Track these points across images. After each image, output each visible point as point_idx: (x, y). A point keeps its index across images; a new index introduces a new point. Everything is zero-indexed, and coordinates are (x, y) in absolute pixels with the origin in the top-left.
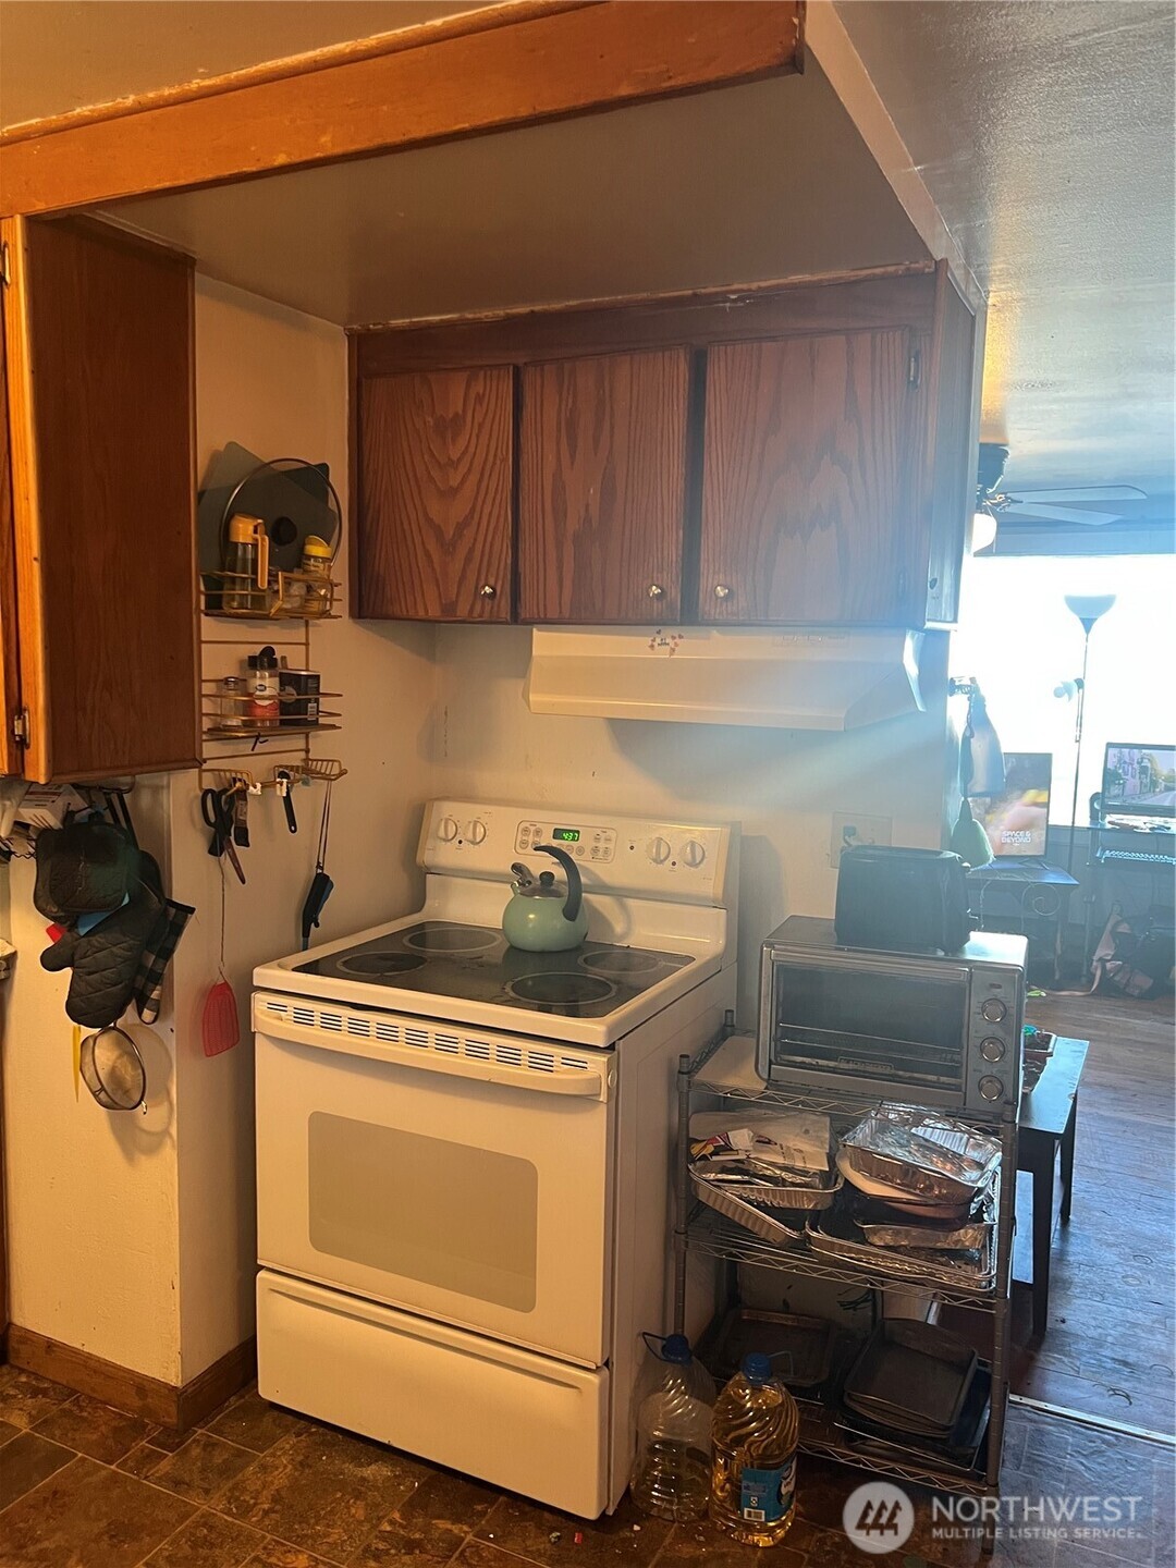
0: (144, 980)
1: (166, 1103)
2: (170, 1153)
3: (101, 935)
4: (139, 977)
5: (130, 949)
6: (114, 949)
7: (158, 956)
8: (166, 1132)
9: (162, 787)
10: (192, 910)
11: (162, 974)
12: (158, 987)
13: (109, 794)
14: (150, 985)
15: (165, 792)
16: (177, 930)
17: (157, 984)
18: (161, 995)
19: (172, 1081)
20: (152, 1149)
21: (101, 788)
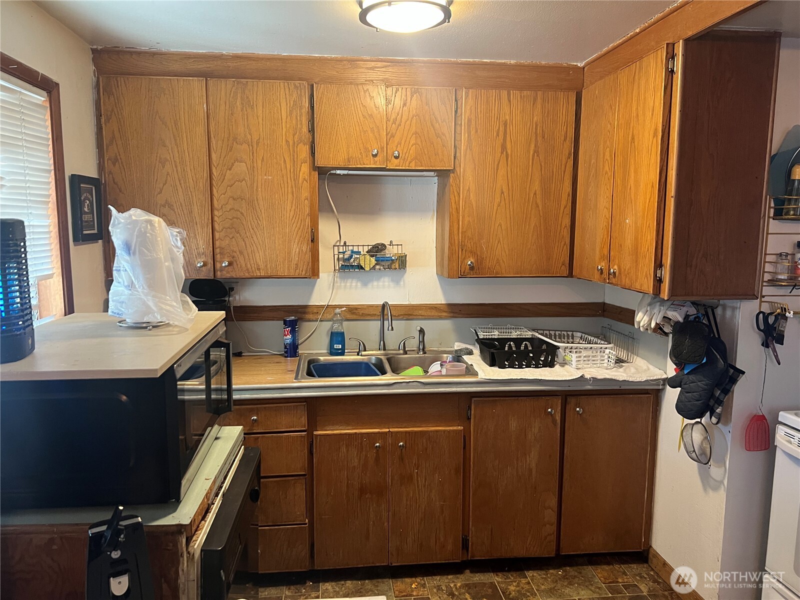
0: (714, 402)
1: (723, 468)
2: (722, 494)
3: (694, 375)
4: (712, 400)
5: (706, 385)
6: (699, 383)
7: (722, 392)
8: (722, 482)
9: (737, 308)
10: (743, 373)
11: (722, 401)
12: (720, 407)
13: (707, 308)
14: (716, 405)
15: (738, 310)
16: (733, 381)
17: (720, 406)
18: (722, 411)
19: (727, 457)
20: (716, 489)
21: (704, 305)
